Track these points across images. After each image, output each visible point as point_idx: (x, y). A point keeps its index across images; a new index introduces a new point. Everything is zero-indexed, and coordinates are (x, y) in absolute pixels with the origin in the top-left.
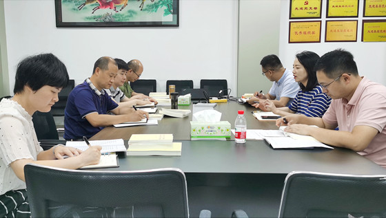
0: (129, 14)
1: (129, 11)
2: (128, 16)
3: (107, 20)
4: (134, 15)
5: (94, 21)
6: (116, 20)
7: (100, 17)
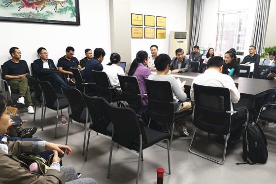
0: (47, 14)
1: (47, 12)
2: (46, 15)
3: (31, 17)
4: (51, 15)
5: (21, 17)
6: (38, 17)
7: (25, 14)
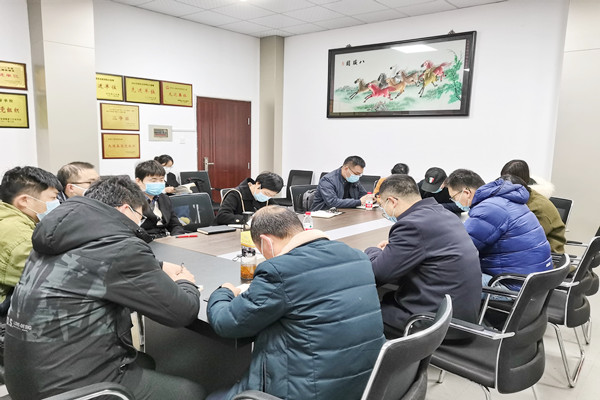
0: (405, 102)
1: (406, 99)
2: (404, 104)
3: (379, 109)
4: (411, 103)
5: (365, 110)
6: (390, 109)
7: (372, 106)
